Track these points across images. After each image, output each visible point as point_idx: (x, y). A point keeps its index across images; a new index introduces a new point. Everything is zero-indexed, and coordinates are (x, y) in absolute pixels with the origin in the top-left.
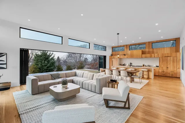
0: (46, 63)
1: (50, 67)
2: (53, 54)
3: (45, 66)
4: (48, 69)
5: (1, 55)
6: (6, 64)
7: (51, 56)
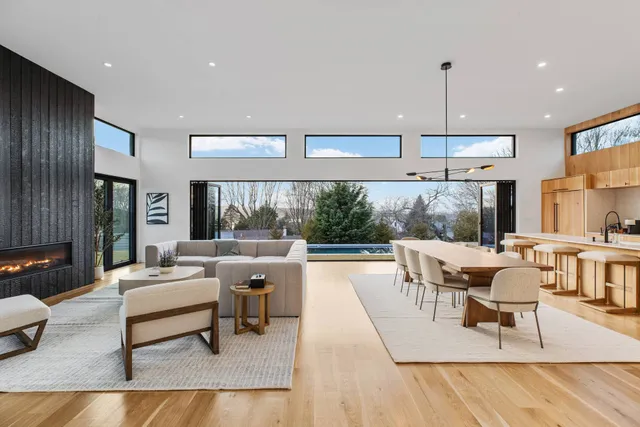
0: (339, 218)
1: (351, 227)
2: (361, 188)
3: (338, 224)
4: (345, 235)
5: (160, 197)
6: (167, 214)
7: (358, 194)
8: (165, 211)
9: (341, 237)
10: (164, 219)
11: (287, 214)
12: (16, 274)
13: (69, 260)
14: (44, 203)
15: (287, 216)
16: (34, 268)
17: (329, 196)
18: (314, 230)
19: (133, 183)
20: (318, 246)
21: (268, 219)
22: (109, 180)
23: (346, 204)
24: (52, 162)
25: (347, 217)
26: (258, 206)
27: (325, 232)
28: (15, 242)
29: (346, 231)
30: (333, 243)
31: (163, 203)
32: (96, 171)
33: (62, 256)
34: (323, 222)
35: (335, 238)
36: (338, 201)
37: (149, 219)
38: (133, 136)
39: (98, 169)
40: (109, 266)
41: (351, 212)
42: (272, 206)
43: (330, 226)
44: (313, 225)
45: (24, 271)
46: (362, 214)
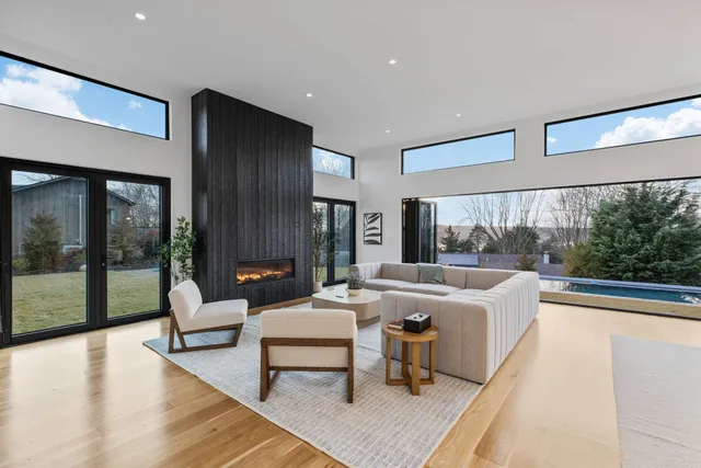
0: (634, 242)
1: (658, 257)
2: (683, 193)
3: (630, 251)
4: (645, 269)
5: (374, 217)
6: (381, 235)
7: (676, 204)
8: (379, 232)
9: (636, 271)
10: (378, 239)
11: (553, 235)
12: (258, 281)
13: (293, 274)
14: (274, 225)
15: (554, 239)
16: (269, 278)
17: (615, 209)
18: (587, 259)
19: (352, 204)
20: (593, 281)
21: (524, 241)
22: (332, 202)
23: (648, 220)
24: (280, 189)
25: (650, 240)
26: (510, 225)
27: (605, 262)
28: (254, 256)
29: (648, 262)
30: (620, 279)
31: (377, 224)
32: (315, 194)
33: (288, 269)
34: (601, 247)
35: (625, 272)
36: (632, 217)
37: (366, 239)
38: (353, 158)
39: (316, 193)
40: (331, 281)
41: (659, 233)
42: (530, 225)
43: (616, 254)
44: (583, 252)
45: (264, 280)
46: (685, 235)
